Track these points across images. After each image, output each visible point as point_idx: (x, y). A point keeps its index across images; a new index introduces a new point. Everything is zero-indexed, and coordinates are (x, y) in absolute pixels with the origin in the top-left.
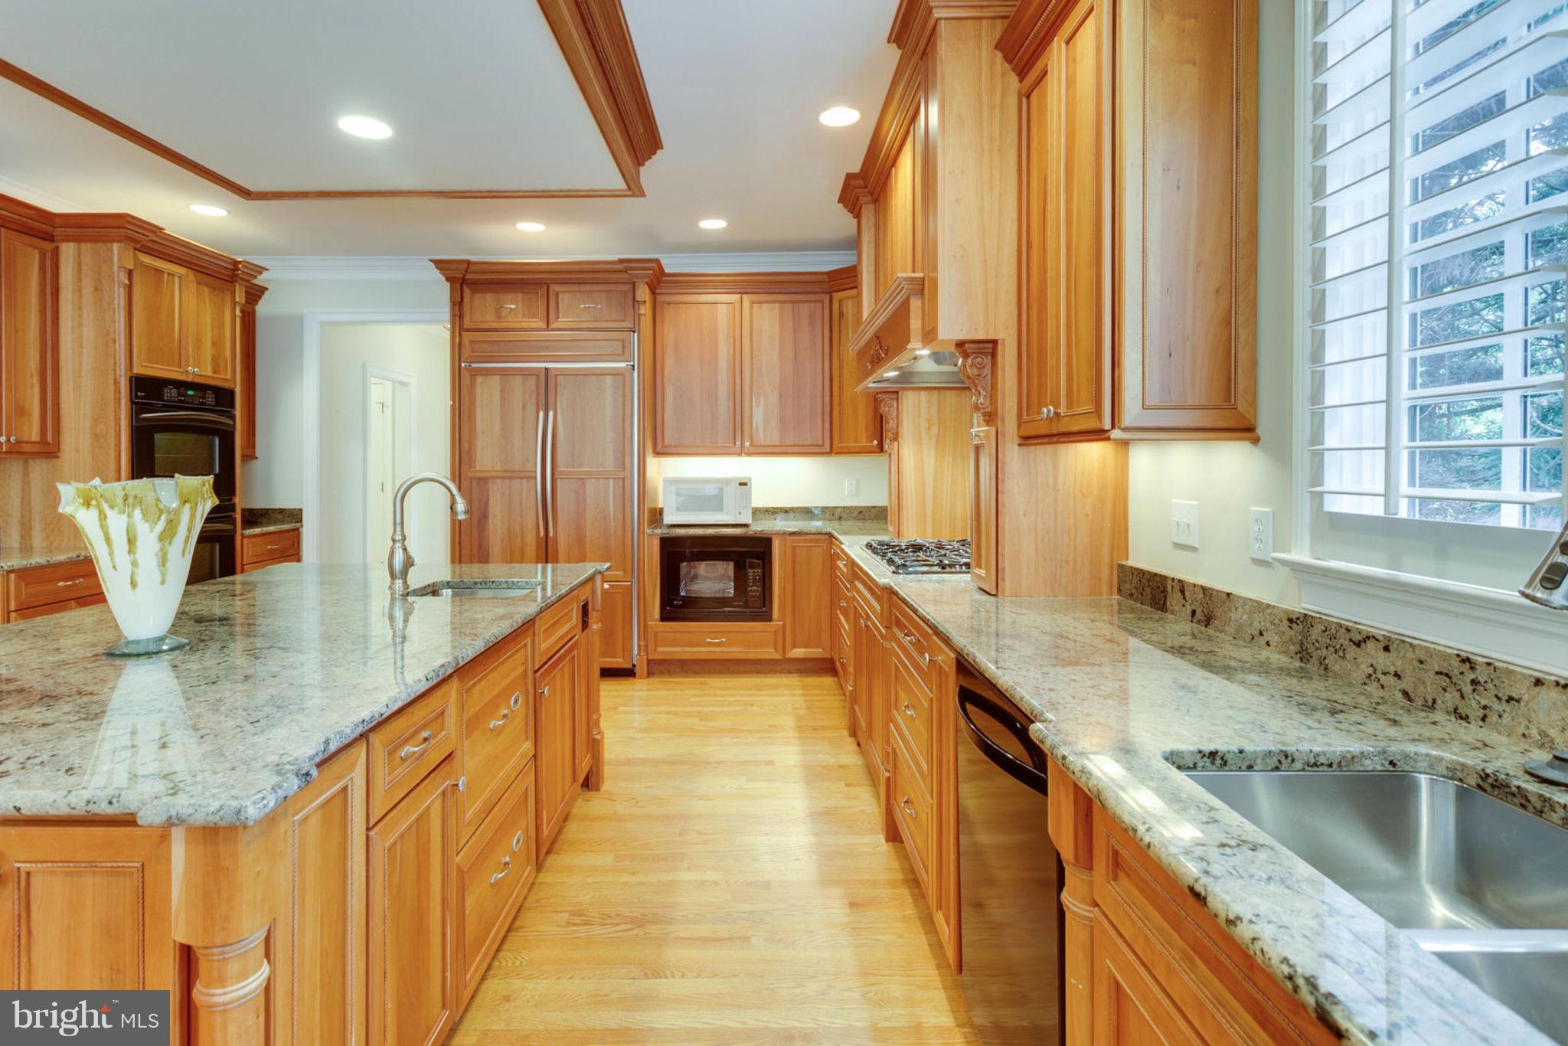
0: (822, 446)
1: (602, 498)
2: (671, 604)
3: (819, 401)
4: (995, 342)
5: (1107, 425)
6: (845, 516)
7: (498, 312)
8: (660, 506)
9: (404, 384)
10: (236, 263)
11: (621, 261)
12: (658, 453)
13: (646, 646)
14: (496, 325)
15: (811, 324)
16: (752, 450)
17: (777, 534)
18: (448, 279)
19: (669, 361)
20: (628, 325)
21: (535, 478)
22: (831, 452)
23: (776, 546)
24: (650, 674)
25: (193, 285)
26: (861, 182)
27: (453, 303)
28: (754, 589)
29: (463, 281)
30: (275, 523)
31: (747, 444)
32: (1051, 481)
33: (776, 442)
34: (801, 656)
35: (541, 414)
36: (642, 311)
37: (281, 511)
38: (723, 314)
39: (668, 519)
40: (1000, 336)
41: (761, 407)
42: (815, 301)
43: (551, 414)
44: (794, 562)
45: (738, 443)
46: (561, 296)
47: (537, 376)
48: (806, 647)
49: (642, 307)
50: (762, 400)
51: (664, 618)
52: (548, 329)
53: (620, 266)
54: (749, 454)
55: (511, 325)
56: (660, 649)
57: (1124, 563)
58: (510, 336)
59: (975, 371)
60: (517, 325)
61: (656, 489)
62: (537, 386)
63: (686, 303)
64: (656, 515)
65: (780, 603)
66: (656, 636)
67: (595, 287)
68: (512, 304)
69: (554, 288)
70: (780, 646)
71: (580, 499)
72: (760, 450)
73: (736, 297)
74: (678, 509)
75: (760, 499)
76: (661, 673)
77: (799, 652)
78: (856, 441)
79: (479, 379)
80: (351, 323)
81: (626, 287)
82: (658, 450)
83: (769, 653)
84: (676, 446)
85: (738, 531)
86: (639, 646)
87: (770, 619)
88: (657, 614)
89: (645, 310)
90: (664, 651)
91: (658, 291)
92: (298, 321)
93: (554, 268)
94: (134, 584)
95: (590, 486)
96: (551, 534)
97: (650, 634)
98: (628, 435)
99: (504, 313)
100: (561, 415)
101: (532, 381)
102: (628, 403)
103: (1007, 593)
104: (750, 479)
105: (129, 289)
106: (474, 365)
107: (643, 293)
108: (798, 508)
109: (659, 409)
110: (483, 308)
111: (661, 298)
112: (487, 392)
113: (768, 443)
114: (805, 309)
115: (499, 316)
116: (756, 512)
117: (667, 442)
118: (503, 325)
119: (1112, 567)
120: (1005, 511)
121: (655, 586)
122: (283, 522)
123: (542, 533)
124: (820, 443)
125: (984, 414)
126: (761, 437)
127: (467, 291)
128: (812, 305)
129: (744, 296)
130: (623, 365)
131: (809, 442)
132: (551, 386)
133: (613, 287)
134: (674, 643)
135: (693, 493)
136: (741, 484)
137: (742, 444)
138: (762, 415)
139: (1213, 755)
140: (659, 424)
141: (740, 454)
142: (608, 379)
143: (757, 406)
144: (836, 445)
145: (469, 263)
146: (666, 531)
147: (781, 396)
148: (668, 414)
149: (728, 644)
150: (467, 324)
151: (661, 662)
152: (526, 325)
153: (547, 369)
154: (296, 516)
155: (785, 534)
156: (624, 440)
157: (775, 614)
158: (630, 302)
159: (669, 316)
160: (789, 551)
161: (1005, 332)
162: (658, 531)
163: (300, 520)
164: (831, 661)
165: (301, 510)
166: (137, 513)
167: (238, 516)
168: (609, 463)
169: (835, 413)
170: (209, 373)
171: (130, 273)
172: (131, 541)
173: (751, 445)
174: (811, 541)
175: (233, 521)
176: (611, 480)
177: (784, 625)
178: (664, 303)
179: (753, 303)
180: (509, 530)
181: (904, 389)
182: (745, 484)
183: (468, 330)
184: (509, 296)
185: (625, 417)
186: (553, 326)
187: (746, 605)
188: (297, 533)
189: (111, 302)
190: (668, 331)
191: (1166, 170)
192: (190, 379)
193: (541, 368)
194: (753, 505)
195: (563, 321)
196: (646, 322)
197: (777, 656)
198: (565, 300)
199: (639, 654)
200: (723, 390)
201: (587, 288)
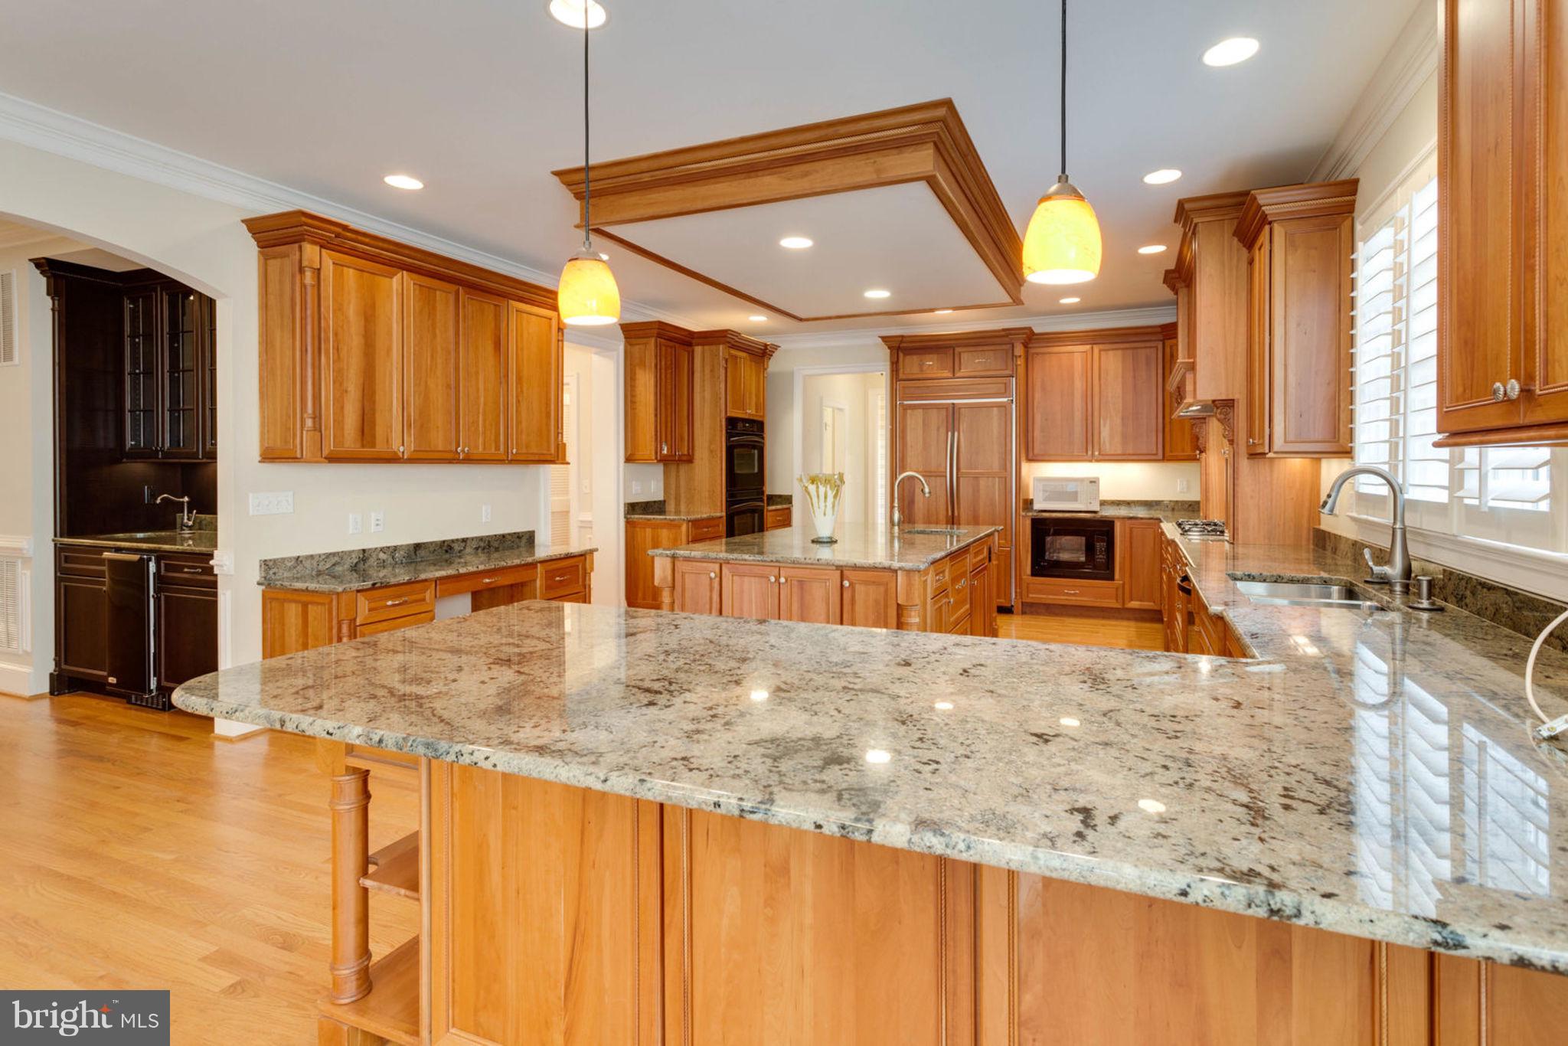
0: (1156, 454)
1: (990, 490)
2: (1039, 565)
3: (1154, 421)
4: (1233, 400)
5: (1267, 451)
6: (1176, 508)
7: (921, 366)
8: (1031, 497)
9: (841, 410)
10: (766, 345)
11: (1004, 330)
12: (1029, 460)
13: (1021, 593)
14: (920, 376)
15: (1148, 364)
16: (1101, 457)
17: (1118, 518)
18: (889, 348)
19: (1038, 396)
20: (1008, 372)
21: (946, 477)
22: (1165, 459)
23: (1118, 528)
24: (1024, 613)
25: (748, 363)
26: (1177, 275)
27: (892, 363)
28: (1100, 557)
29: (899, 348)
30: (777, 504)
31: (1097, 453)
32: (1268, 479)
33: (1119, 452)
34: (1137, 607)
35: (950, 434)
36: (1019, 363)
37: (780, 496)
38: (1078, 362)
39: (1037, 506)
40: (1236, 397)
41: (1108, 425)
42: (1151, 347)
43: (956, 434)
44: (1131, 538)
45: (1090, 453)
46: (962, 355)
47: (947, 408)
48: (1141, 601)
49: (1018, 359)
50: (1108, 422)
51: (1034, 574)
52: (954, 377)
53: (1003, 333)
54: (1098, 461)
55: (930, 376)
56: (1031, 595)
57: (1317, 527)
58: (929, 383)
59: (1223, 416)
60: (934, 376)
61: (1027, 487)
62: (947, 416)
63: (1050, 353)
64: (1028, 504)
65: (1120, 569)
66: (1028, 587)
67: (986, 348)
68: (930, 362)
69: (958, 350)
70: (1120, 600)
71: (976, 491)
72: (1107, 458)
73: (1088, 347)
74: (1045, 500)
75: (1106, 494)
76: (1032, 613)
77: (1135, 604)
78: (1183, 451)
79: (909, 411)
80: (821, 375)
81: (1009, 347)
82: (1030, 457)
83: (1113, 604)
84: (1043, 455)
85: (1088, 515)
86: (1016, 592)
87: (1112, 578)
88: (1029, 571)
89: (1020, 362)
90: (1034, 597)
91: (1030, 345)
92: (792, 374)
93: (958, 337)
94: (825, 514)
95: (982, 482)
96: (956, 514)
97: (1024, 586)
98: (1008, 448)
99: (925, 368)
100: (963, 436)
101: (944, 412)
102: (1009, 422)
103: (1240, 542)
104: (1098, 479)
105: (726, 369)
106: (905, 403)
107: (1019, 350)
108: (1138, 501)
109: (1030, 428)
110: (911, 365)
111: (1032, 351)
112: (914, 420)
113: (1112, 453)
114: (1142, 353)
115: (922, 370)
116: (1103, 503)
117: (1036, 451)
118: (924, 376)
119: (1309, 530)
120: (1239, 495)
121: (1028, 551)
122: (781, 504)
123: (950, 513)
124: (1154, 452)
125: (1229, 441)
126: (1108, 448)
127: (901, 355)
128: (1148, 350)
129: (1095, 346)
130: (1005, 400)
131: (1145, 452)
132: (956, 415)
133: (998, 347)
134: (1040, 592)
135: (1056, 489)
136: (1091, 482)
137: (1093, 454)
138: (1108, 432)
139: (1249, 576)
140: (1030, 439)
141: (1091, 461)
142: (995, 409)
143: (1105, 426)
144: (1168, 454)
145: (903, 336)
146: (1035, 514)
147: (1123, 419)
148: (1037, 433)
149: (1081, 594)
150: (901, 376)
151: (1032, 605)
152: (939, 375)
153: (953, 404)
154: (788, 499)
155: (1124, 518)
156: (1006, 453)
157: (1117, 576)
158: (1010, 355)
159: (1037, 365)
160: (1128, 530)
161: (1239, 394)
162: (1030, 514)
163: (791, 503)
164: (1160, 612)
165: (791, 496)
166: (828, 487)
167: (765, 498)
168: (996, 466)
169: (1167, 429)
170: (754, 413)
171: (726, 361)
172: (826, 498)
173: (1099, 454)
174: (1143, 524)
175: (762, 501)
176: (997, 479)
177: (1124, 585)
178: (1033, 354)
179: (1100, 351)
180: (928, 511)
181: (1209, 416)
182: (1094, 482)
183: (900, 380)
184: (928, 356)
185: (1006, 436)
186: (957, 375)
187: (1095, 567)
188: (789, 510)
189: (719, 378)
190: (1037, 376)
191: (1299, 325)
192: (747, 417)
193: (949, 404)
194: (1101, 498)
195: (963, 372)
196: (1021, 370)
197: (1119, 606)
198: (965, 357)
199: (1016, 598)
200: (1078, 415)
201: (980, 348)
